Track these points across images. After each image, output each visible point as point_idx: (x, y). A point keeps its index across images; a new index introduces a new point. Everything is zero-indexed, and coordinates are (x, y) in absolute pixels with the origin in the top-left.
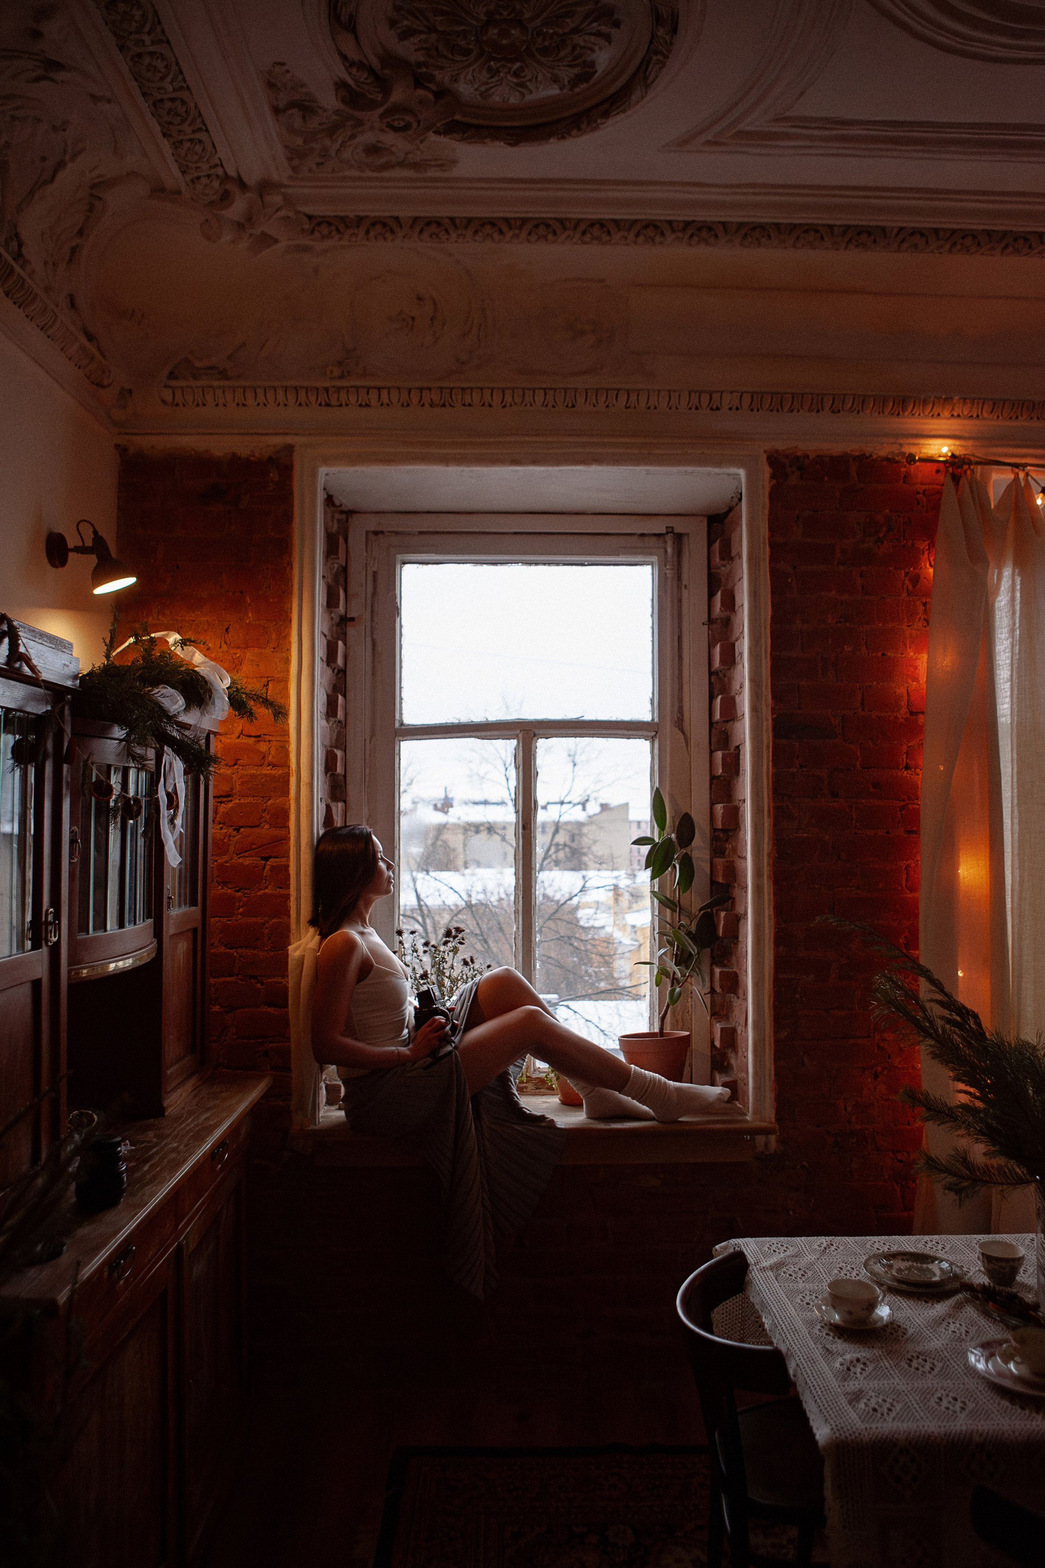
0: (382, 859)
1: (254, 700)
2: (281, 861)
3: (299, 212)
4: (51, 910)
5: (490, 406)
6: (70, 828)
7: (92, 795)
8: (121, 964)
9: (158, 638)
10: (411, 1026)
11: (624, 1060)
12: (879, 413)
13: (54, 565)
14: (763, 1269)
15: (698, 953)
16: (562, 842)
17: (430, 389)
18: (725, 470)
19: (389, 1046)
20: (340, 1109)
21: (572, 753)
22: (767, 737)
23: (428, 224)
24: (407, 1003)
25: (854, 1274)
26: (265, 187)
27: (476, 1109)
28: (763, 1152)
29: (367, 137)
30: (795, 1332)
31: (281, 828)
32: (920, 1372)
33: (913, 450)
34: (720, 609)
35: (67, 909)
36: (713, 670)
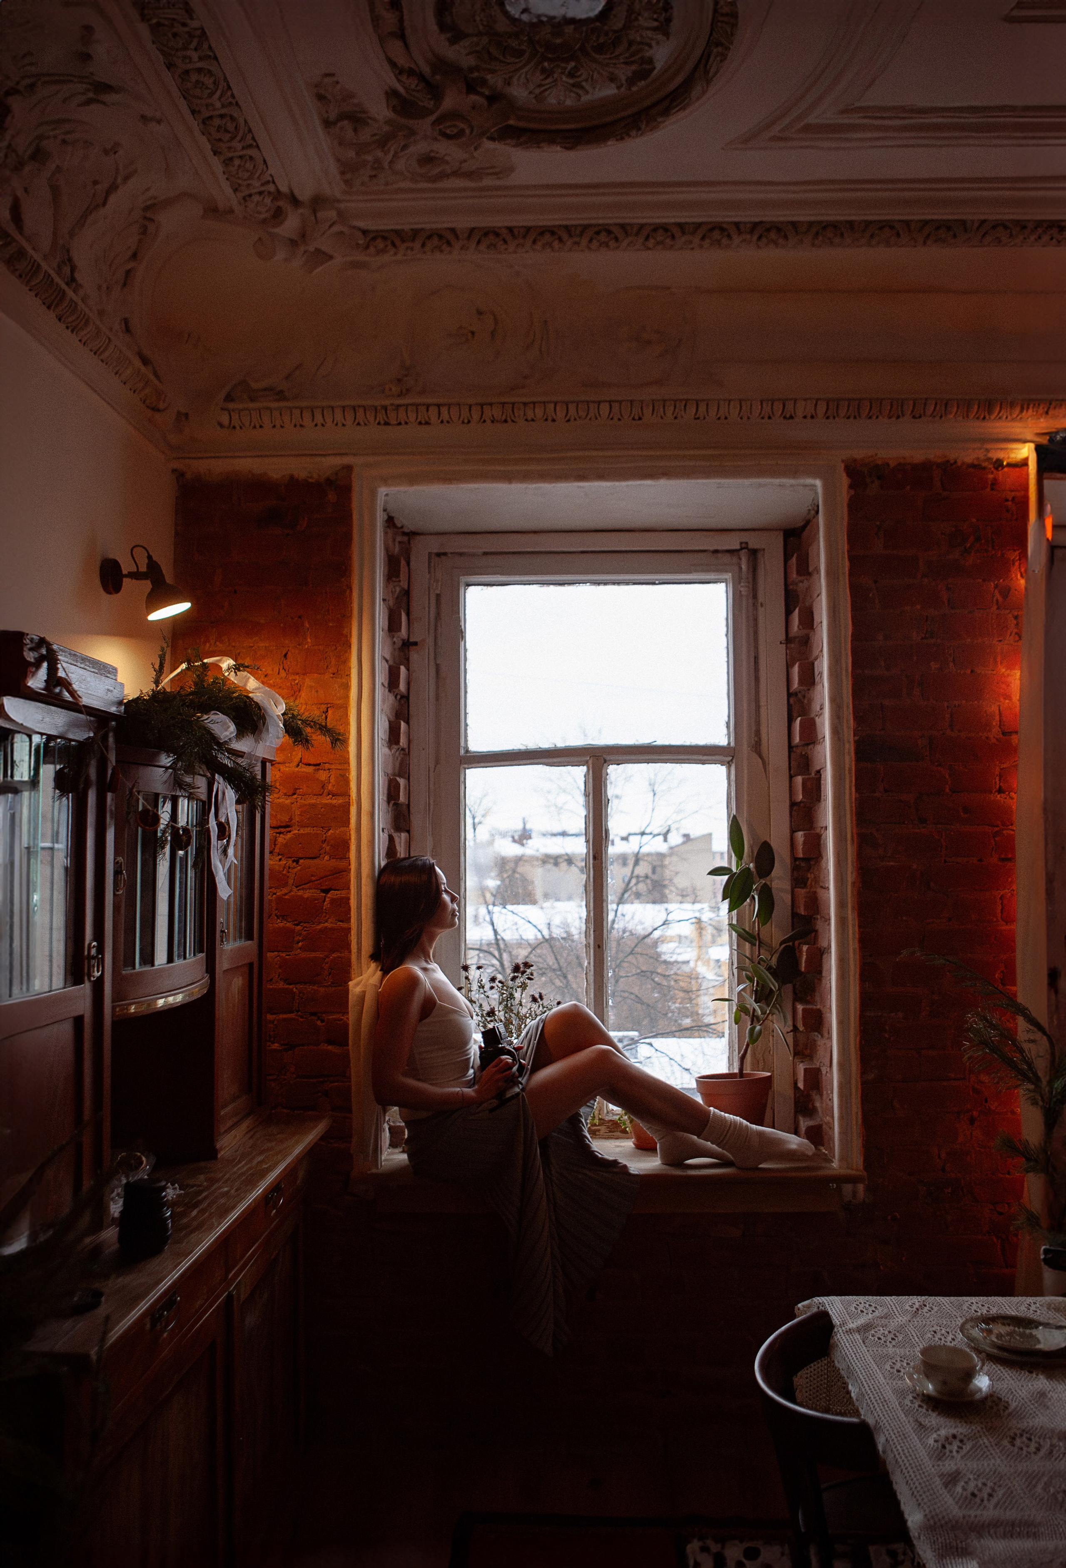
0: (446, 891)
1: (311, 727)
2: (343, 893)
3: (354, 227)
4: (95, 943)
5: (554, 420)
6: (115, 859)
7: (138, 825)
8: (171, 999)
9: (210, 663)
10: (476, 1067)
11: (701, 1102)
12: (963, 418)
13: (108, 592)
14: (850, 1331)
15: (779, 989)
16: (642, 874)
17: (491, 404)
18: (802, 481)
19: (454, 1087)
20: (403, 1152)
21: (652, 782)
22: (849, 760)
23: (486, 234)
24: (472, 1041)
25: (949, 1338)
26: (318, 202)
27: (544, 1154)
28: (850, 1201)
29: (420, 147)
30: (885, 1404)
31: (341, 859)
32: (1024, 1452)
33: (1001, 455)
34: (798, 627)
35: (111, 941)
36: (791, 691)
